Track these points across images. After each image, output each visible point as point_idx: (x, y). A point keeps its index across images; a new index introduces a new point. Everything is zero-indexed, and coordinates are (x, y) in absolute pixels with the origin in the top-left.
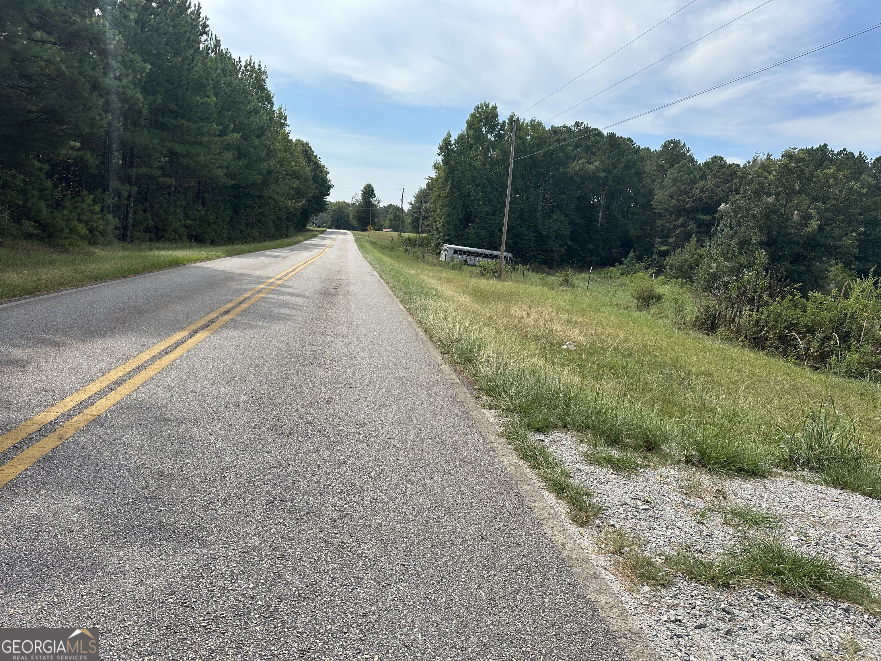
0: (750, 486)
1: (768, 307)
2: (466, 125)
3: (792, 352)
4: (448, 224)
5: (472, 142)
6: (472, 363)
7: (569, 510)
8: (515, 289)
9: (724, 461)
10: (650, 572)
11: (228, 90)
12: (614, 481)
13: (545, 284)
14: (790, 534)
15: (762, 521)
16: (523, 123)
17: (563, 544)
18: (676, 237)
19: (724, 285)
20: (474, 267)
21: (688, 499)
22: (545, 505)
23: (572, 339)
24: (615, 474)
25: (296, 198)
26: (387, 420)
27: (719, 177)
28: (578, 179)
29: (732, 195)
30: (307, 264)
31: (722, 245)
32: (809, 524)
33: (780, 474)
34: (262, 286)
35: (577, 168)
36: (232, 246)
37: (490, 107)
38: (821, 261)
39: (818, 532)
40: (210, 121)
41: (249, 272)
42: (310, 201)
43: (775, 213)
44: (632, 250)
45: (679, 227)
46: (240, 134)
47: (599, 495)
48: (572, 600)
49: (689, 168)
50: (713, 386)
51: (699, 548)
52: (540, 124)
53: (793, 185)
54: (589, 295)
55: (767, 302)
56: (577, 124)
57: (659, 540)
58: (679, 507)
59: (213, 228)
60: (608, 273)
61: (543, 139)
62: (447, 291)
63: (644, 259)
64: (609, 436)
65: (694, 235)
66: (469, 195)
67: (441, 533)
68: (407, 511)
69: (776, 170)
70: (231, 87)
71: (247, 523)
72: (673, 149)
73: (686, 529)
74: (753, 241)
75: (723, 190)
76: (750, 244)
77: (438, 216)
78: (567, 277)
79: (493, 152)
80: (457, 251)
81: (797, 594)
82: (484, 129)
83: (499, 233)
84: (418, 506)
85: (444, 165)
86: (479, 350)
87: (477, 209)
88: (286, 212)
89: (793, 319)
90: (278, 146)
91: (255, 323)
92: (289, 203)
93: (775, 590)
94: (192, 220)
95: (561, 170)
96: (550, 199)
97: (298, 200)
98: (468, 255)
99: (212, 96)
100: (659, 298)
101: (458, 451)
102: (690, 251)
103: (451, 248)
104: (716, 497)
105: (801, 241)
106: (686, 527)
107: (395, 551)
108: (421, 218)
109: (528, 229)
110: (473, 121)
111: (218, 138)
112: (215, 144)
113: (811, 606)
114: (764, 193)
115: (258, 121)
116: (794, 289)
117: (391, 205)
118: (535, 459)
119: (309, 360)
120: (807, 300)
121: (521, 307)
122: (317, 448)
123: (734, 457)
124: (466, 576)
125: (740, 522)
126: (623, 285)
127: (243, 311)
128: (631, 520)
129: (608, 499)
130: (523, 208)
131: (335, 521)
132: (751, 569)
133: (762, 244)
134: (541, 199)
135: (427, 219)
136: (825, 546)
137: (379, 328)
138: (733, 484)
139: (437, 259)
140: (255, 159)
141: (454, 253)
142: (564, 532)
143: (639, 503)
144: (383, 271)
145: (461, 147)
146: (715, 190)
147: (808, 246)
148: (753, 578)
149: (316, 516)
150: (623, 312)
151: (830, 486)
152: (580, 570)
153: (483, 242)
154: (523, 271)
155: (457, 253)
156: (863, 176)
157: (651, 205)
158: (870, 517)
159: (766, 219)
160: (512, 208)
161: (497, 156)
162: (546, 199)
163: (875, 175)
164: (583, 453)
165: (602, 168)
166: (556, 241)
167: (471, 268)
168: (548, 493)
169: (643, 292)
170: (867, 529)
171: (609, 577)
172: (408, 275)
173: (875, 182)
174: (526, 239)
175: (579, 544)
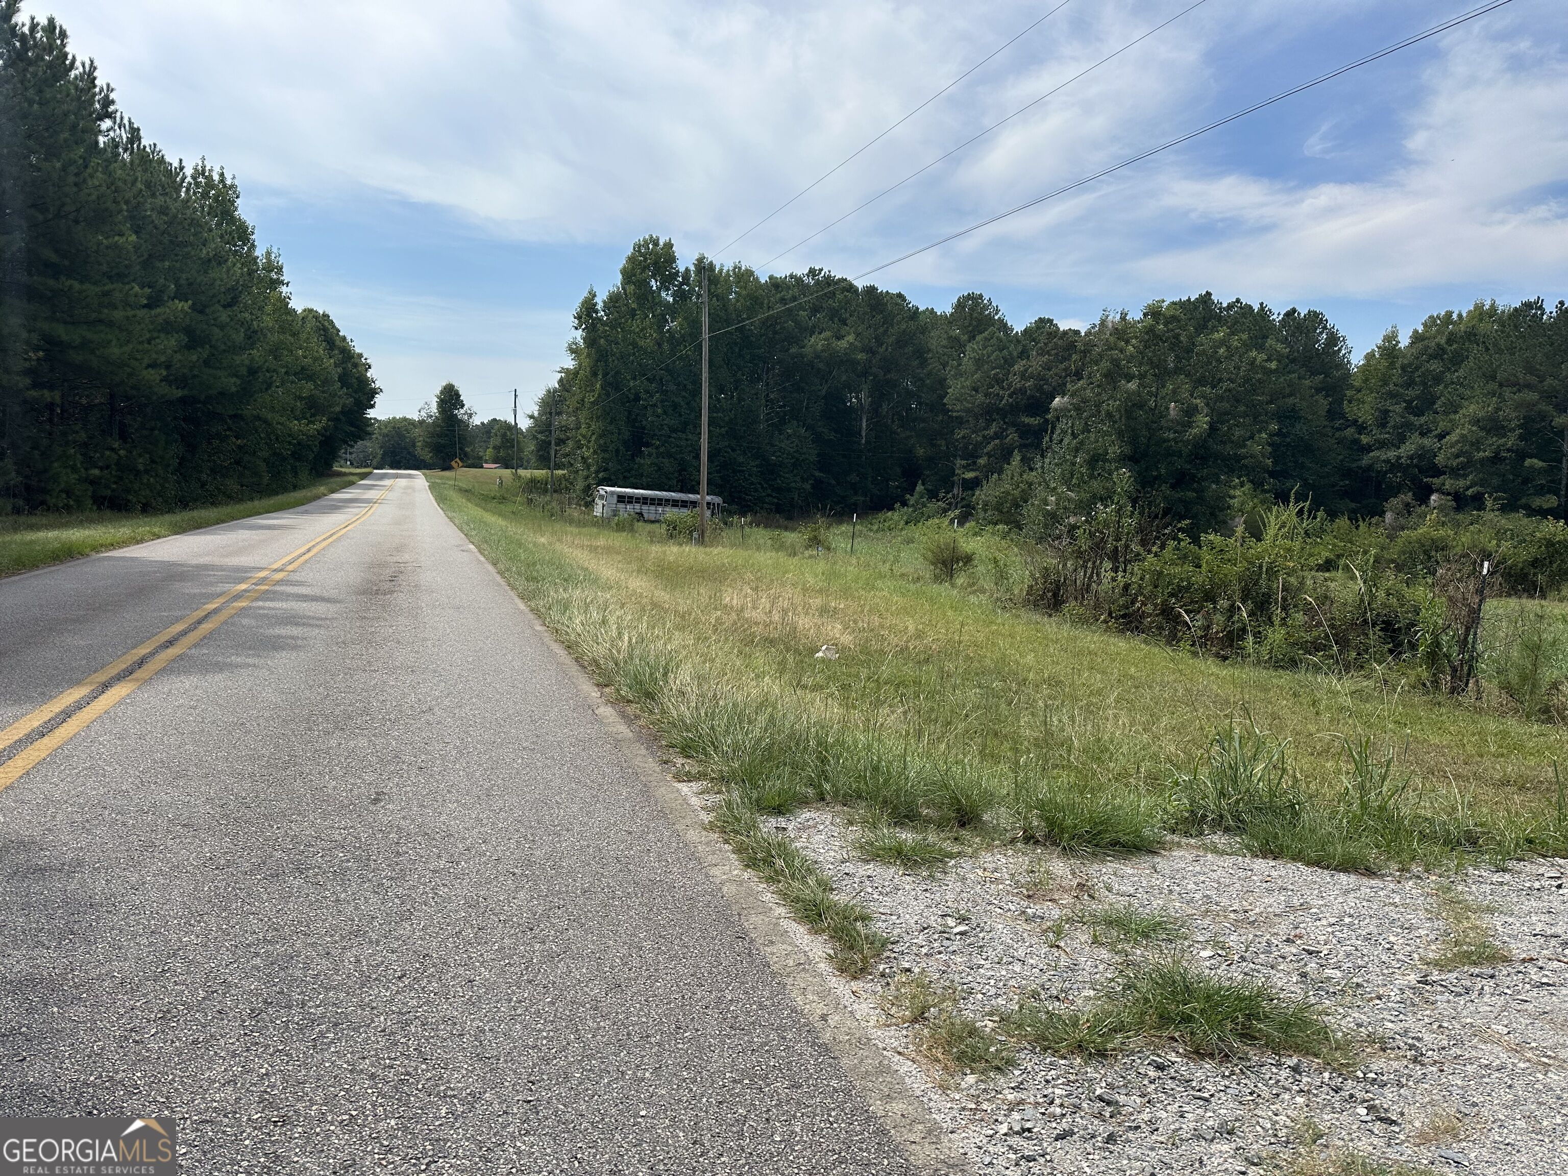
0: (1130, 871)
1: (1140, 563)
2: (620, 277)
3: (1184, 634)
4: (604, 451)
5: (634, 306)
6: (653, 699)
7: (832, 952)
8: (730, 558)
9: (1086, 832)
10: (974, 1048)
11: (161, 221)
12: (907, 887)
13: (780, 547)
14: (1200, 947)
15: (1155, 930)
16: (721, 270)
17: (824, 1017)
18: (989, 455)
19: (1069, 532)
20: (657, 525)
21: (1032, 905)
22: (790, 948)
23: (831, 640)
24: (909, 875)
25: (308, 415)
26: (493, 824)
27: (1048, 353)
28: (821, 366)
29: (1072, 382)
30: (335, 537)
31: (1061, 464)
32: (1228, 925)
33: (1179, 845)
34: (243, 586)
35: (819, 347)
36: (184, 513)
37: (661, 243)
38: (1218, 482)
39: (1243, 939)
40: (126, 280)
41: (216, 560)
42: (337, 420)
43: (1141, 406)
44: (920, 482)
45: (993, 438)
46: (190, 302)
47: (884, 917)
48: (843, 1120)
49: (1000, 340)
50: (1063, 702)
51: (1055, 993)
52: (750, 273)
53: (1165, 361)
54: (854, 561)
55: (1138, 554)
56: (812, 272)
57: (987, 987)
58: (1019, 922)
59: (145, 481)
60: (885, 521)
61: (757, 298)
62: (607, 570)
63: (941, 495)
64: (895, 808)
65: (1016, 451)
66: (637, 398)
67: (599, 1029)
68: (533, 996)
69: (1136, 338)
70: (167, 215)
71: (211, 1060)
72: (972, 309)
73: (1031, 961)
74: (1111, 456)
75: (1056, 375)
76: (1105, 461)
77: (584, 436)
78: (816, 533)
79: (672, 322)
80: (623, 497)
81: (1217, 1051)
82: (653, 282)
83: (695, 463)
84: (554, 983)
85: (588, 347)
86: (665, 674)
87: (653, 422)
88: (290, 443)
89: (1182, 580)
90: (268, 321)
91: (229, 660)
92: (295, 425)
93: (1181, 1051)
94: (101, 469)
95: (793, 350)
96: (778, 401)
97: (313, 419)
98: (644, 503)
99: (128, 232)
100: (968, 559)
101: (630, 867)
102: (1012, 478)
103: (612, 493)
104: (1077, 897)
105: (1186, 451)
106: (1032, 958)
107: (510, 1078)
108: (553, 442)
109: (745, 453)
110: (633, 269)
111: (145, 311)
112: (139, 324)
113: (1241, 1070)
114: (1120, 376)
115: (225, 276)
116: (1179, 530)
117: (495, 420)
118: (771, 864)
119: (336, 723)
120: (1200, 547)
121: (741, 590)
122: (353, 894)
123: (1102, 823)
124: (648, 1105)
125: (1118, 936)
126: (910, 541)
127: (205, 637)
128: (939, 956)
129: (898, 921)
130: (733, 417)
131: (392, 1033)
132: (1140, 1018)
133: (1124, 460)
134: (763, 401)
135: (564, 443)
136: (1256, 961)
137: (478, 649)
138: (1104, 870)
139: (589, 514)
140: (223, 347)
141: (618, 501)
142: (824, 994)
143: (951, 922)
144: (486, 542)
145: (616, 314)
146: (1044, 375)
147: (1196, 458)
148: (1145, 1034)
149: (354, 1030)
150: (912, 587)
151: (1257, 856)
152: (856, 1061)
153: (669, 479)
154: (742, 527)
155: (624, 502)
156: (1270, 342)
157: (945, 404)
158: (1321, 902)
159: (1128, 418)
160: (714, 418)
161: (681, 329)
162: (772, 401)
163: (1287, 339)
164: (853, 843)
165: (859, 345)
166: (795, 471)
167: (650, 527)
168: (794, 925)
169: (942, 551)
170: (1318, 923)
171: (906, 1067)
172: (534, 545)
173: (1288, 350)
174: (743, 471)
175: (851, 1012)
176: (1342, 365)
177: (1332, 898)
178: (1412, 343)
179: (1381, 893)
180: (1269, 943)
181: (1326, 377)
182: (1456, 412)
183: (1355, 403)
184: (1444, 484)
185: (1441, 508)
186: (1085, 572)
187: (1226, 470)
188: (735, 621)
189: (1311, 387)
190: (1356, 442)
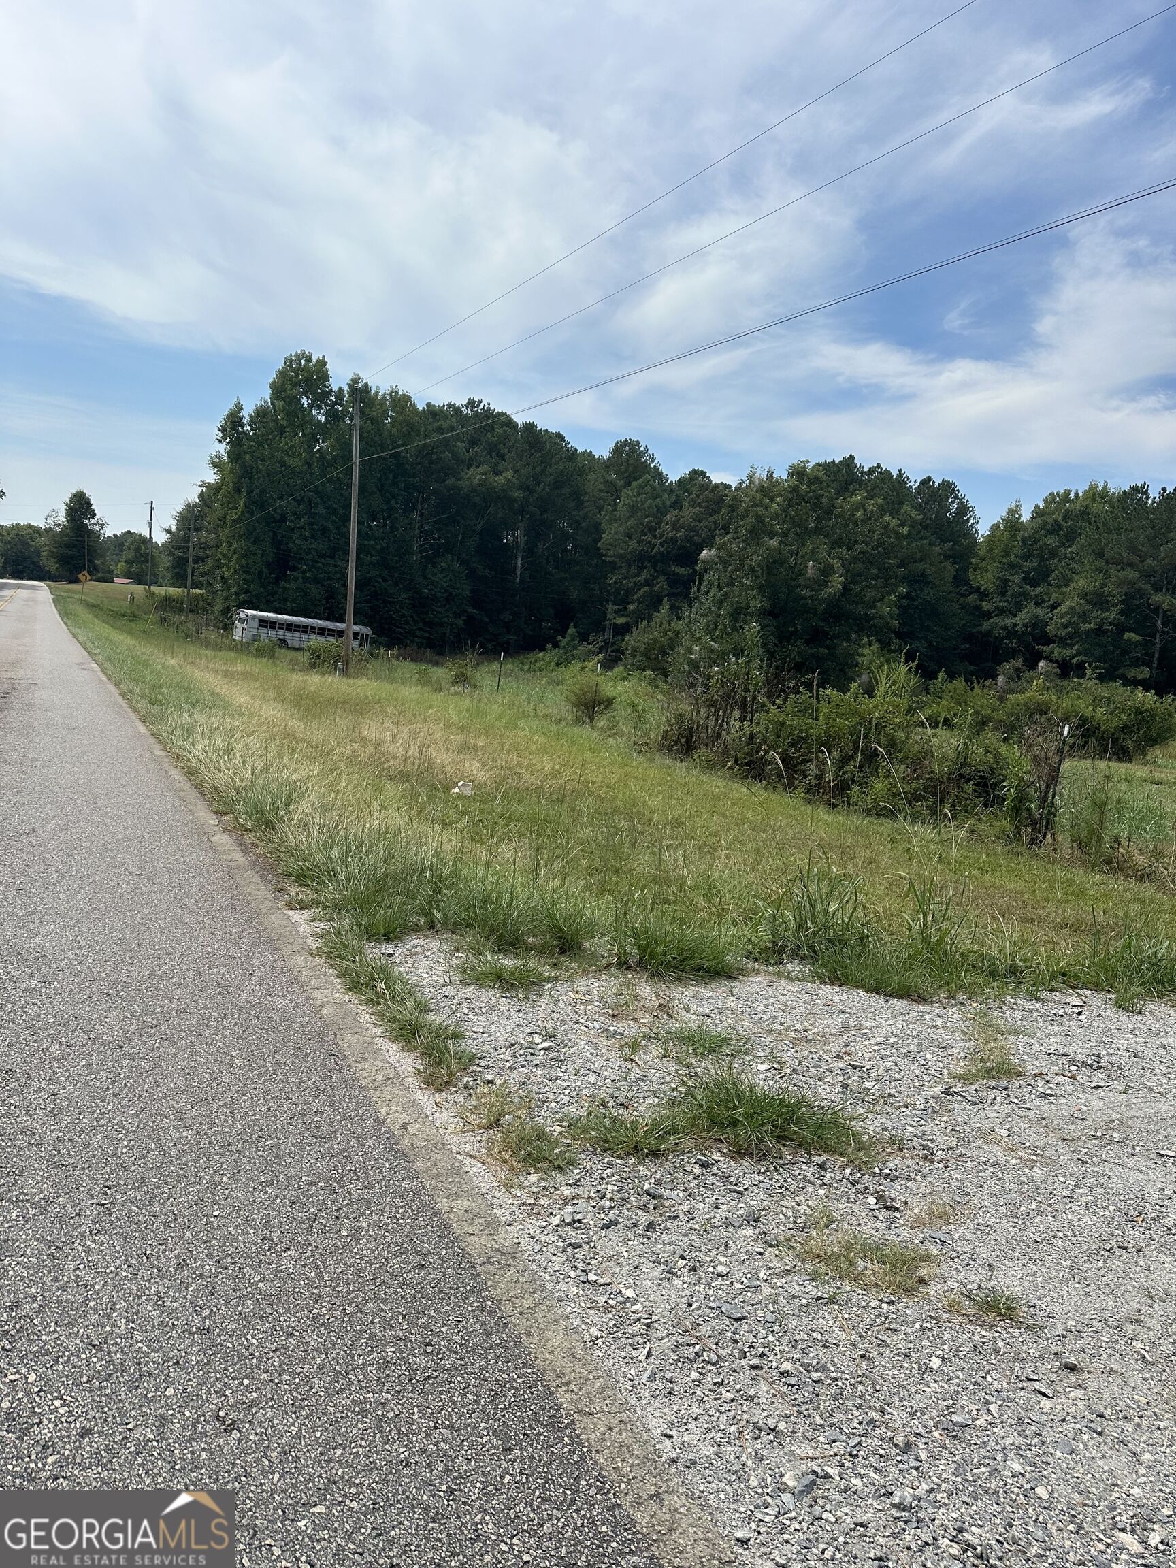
0: (709, 994)
1: (765, 714)
2: (270, 391)
3: (800, 782)
4: (246, 572)
5: (283, 422)
6: (273, 829)
7: (421, 1068)
8: (374, 691)
9: (675, 957)
10: (540, 1150)
12: (502, 1008)
13: (425, 681)
14: (759, 1061)
15: (721, 1046)
16: (377, 393)
17: (404, 1126)
18: (639, 602)
20: (300, 653)
21: (615, 1024)
22: (381, 1064)
23: (468, 776)
24: (505, 997)
27: (700, 505)
28: (477, 500)
29: (720, 535)
31: (706, 615)
32: (788, 1043)
33: (758, 972)
35: (476, 481)
37: (314, 359)
38: (848, 640)
39: (798, 1055)
43: (782, 564)
44: (572, 624)
45: (643, 586)
47: (475, 1035)
48: (409, 1216)
49: (654, 488)
51: (622, 1101)
52: (407, 398)
53: (807, 521)
54: (499, 700)
55: (764, 705)
56: (471, 403)
57: (562, 1096)
58: (600, 1039)
60: (536, 661)
61: (414, 425)
62: (240, 696)
63: (592, 638)
64: (500, 936)
65: (666, 600)
66: (283, 519)
67: (181, 1138)
68: (117, 1108)
69: (781, 496)
72: (629, 455)
73: (606, 1073)
75: (706, 527)
76: (746, 614)
77: (224, 555)
78: (463, 670)
79: (323, 442)
80: (266, 622)
81: (756, 1151)
82: (304, 400)
83: (343, 591)
84: (140, 1096)
85: (232, 462)
86: (287, 804)
87: (299, 545)
89: (801, 731)
93: (725, 1151)
95: (449, 482)
96: (433, 533)
98: (287, 629)
100: (609, 703)
101: (230, 990)
102: (660, 626)
103: (254, 617)
104: (656, 1016)
105: (820, 609)
106: (606, 1070)
107: (86, 1183)
108: (190, 560)
109: (396, 584)
110: (283, 384)
113: (775, 1167)
114: (764, 532)
116: (802, 684)
117: (129, 532)
118: (373, 988)
120: (819, 701)
121: (382, 724)
123: (688, 950)
124: (222, 1206)
125: (687, 1051)
126: (558, 682)
128: (521, 1070)
129: (488, 1039)
130: (384, 545)
133: (764, 614)
134: (417, 532)
135: (203, 561)
136: (806, 1074)
138: (686, 993)
139: (226, 638)
141: (260, 626)
142: (409, 1105)
143: (537, 1039)
144: (110, 660)
145: (263, 429)
146: (695, 526)
147: (830, 616)
148: (696, 1136)
150: (554, 727)
151: (825, 983)
152: (429, 1164)
153: (316, 606)
154: (389, 660)
155: (266, 627)
156: (905, 508)
157: (599, 549)
158: (873, 1024)
159: (768, 574)
160: (365, 545)
161: (332, 450)
162: (426, 532)
163: (921, 506)
164: (456, 969)
165: (516, 481)
166: (448, 606)
167: (292, 654)
168: (389, 1043)
169: (584, 693)
170: (867, 1042)
171: (474, 1168)
172: (163, 667)
173: (921, 517)
174: (394, 602)
175: (432, 1121)
176: (970, 535)
177: (883, 1021)
178: (1033, 518)
179: (927, 1017)
180: (820, 1059)
181: (954, 544)
182: (1067, 585)
183: (978, 572)
184: (1053, 652)
185: (1047, 675)
186: (717, 721)
187: (856, 629)
188: (371, 754)
189: (940, 554)
190: (978, 608)
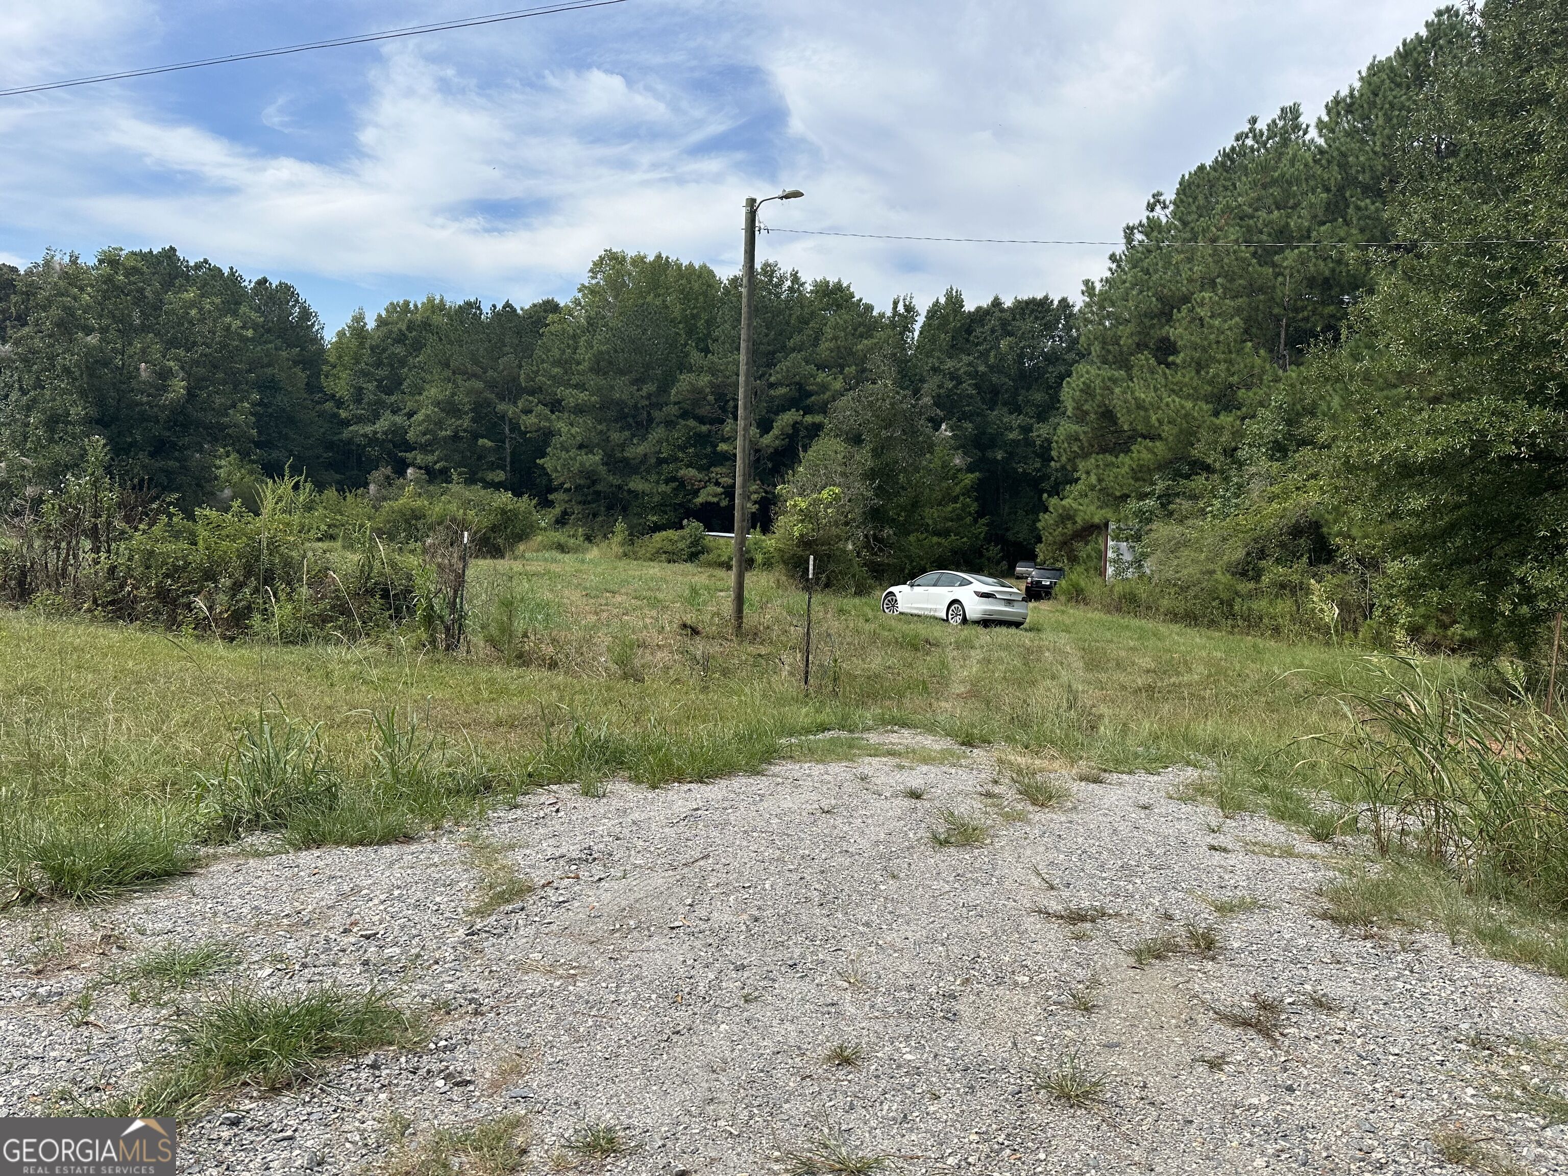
0: (165, 903)
1: (127, 542)
3: (185, 617)
9: (105, 871)
14: (256, 967)
15: (204, 965)
19: (31, 507)
21: (44, 982)
29: (14, 327)
32: (283, 933)
38: (201, 450)
39: (301, 944)
43: (106, 364)
51: (92, 1083)
53: (130, 316)
58: (28, 1009)
69: (92, 286)
73: (53, 1054)
74: (74, 418)
76: (67, 423)
81: (294, 1079)
89: (177, 559)
93: (255, 1094)
104: (103, 953)
106: (53, 1050)
113: (320, 1089)
114: (76, 327)
116: (168, 504)
123: (123, 857)
133: (92, 424)
138: (132, 911)
147: (175, 424)
148: (212, 1091)
156: (243, 309)
159: (90, 376)
163: (260, 308)
170: (371, 904)
173: (262, 319)
176: (316, 340)
177: (379, 874)
178: (378, 326)
180: (327, 940)
181: (301, 350)
182: (420, 394)
183: (331, 379)
184: (417, 459)
185: (417, 481)
189: (288, 359)
190: (336, 415)
